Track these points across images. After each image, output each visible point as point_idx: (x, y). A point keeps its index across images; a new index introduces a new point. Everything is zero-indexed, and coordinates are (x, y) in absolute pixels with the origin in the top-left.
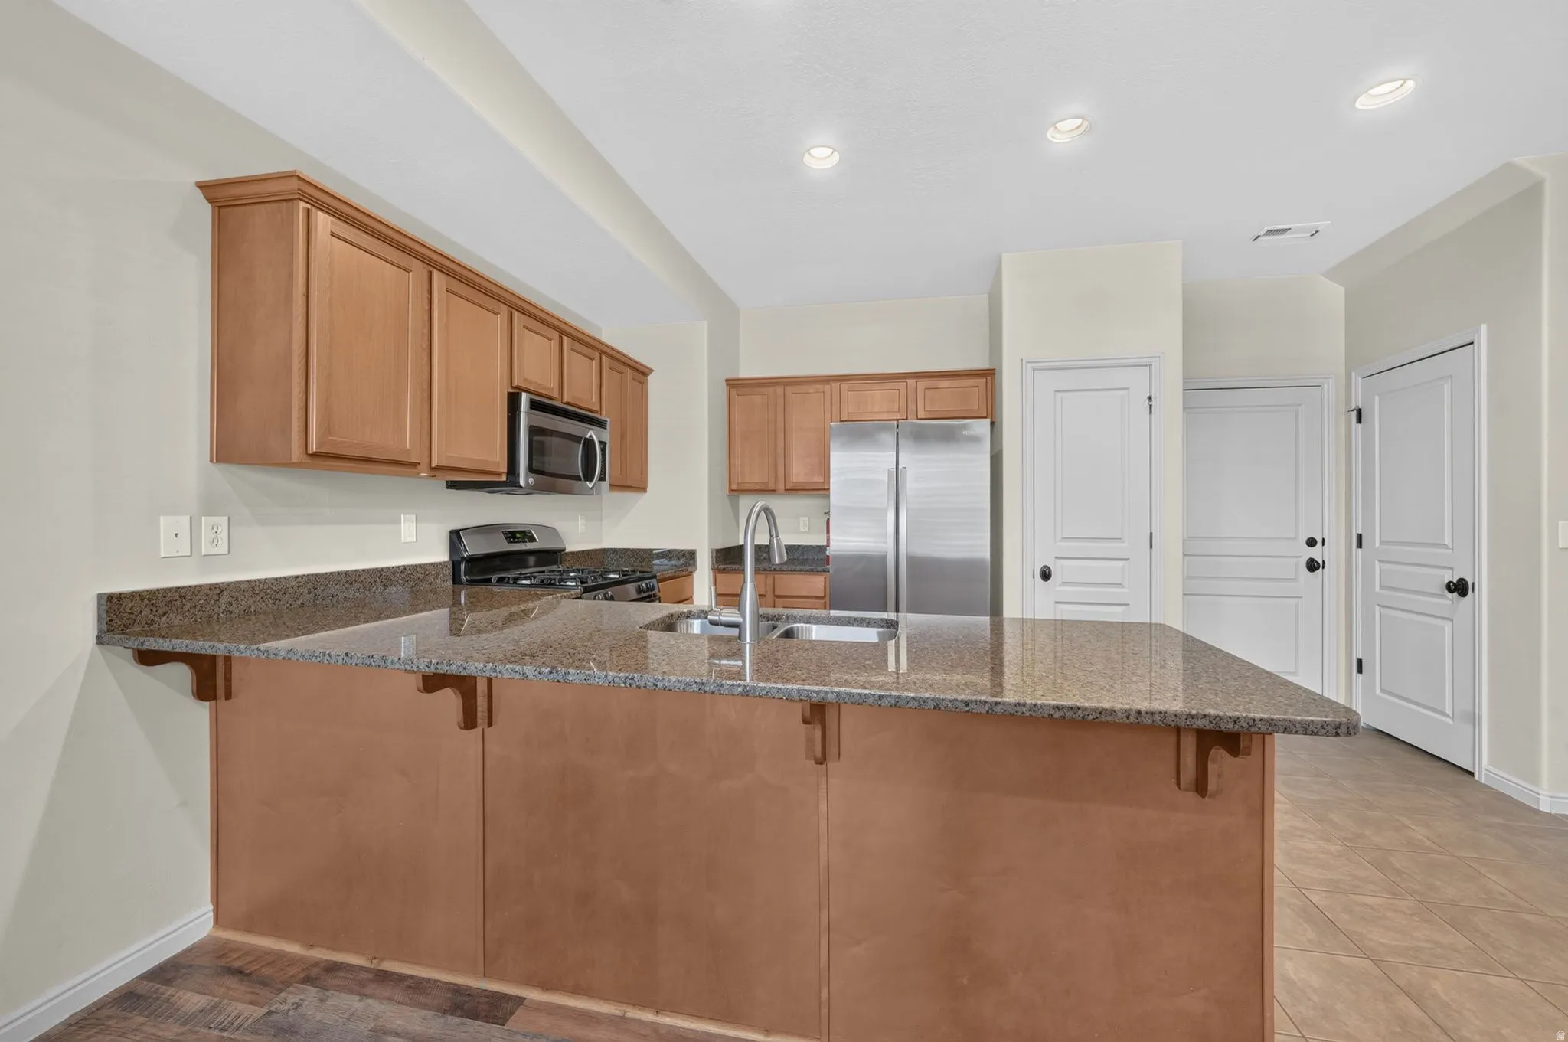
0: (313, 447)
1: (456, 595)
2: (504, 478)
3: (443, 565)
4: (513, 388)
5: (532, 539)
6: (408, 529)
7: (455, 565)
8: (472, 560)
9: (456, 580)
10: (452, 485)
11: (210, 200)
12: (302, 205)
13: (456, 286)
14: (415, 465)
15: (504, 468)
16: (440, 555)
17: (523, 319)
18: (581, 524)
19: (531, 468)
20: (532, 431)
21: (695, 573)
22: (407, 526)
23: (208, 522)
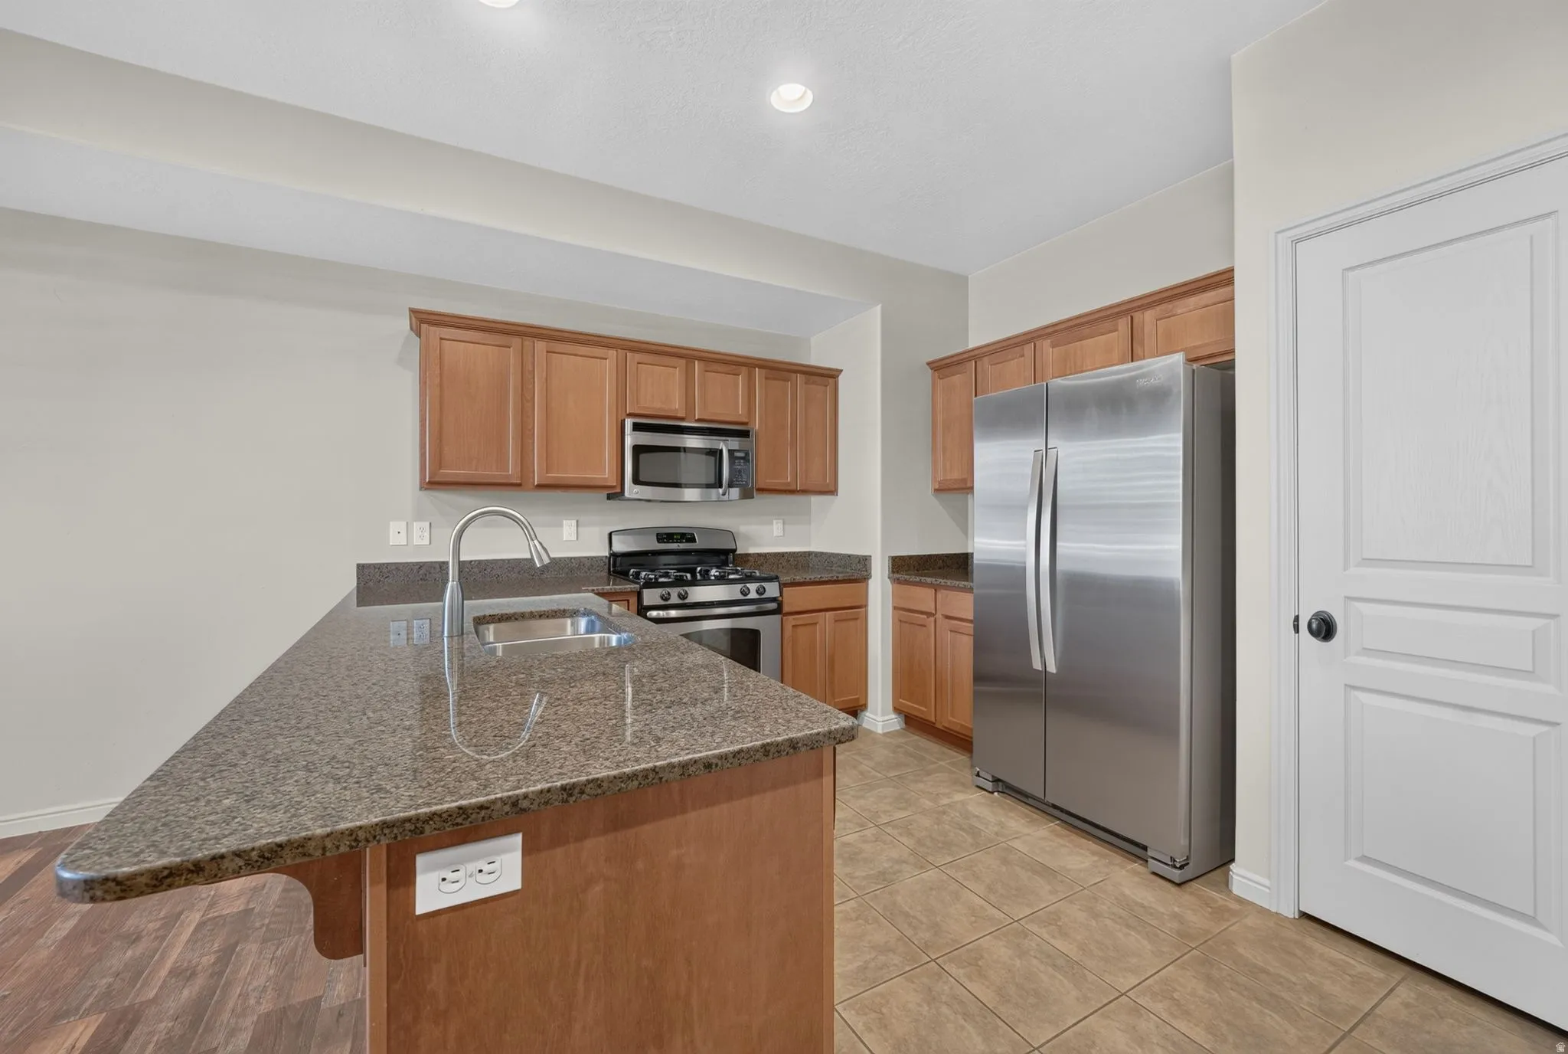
0: (427, 478)
2: (618, 491)
4: (625, 414)
5: (695, 540)
6: (569, 531)
7: (609, 558)
8: (624, 555)
12: (424, 326)
13: (558, 347)
14: (518, 485)
15: (615, 483)
17: (638, 357)
18: (777, 528)
19: (636, 480)
20: (638, 450)
21: (870, 581)
22: (568, 528)
23: (416, 525)
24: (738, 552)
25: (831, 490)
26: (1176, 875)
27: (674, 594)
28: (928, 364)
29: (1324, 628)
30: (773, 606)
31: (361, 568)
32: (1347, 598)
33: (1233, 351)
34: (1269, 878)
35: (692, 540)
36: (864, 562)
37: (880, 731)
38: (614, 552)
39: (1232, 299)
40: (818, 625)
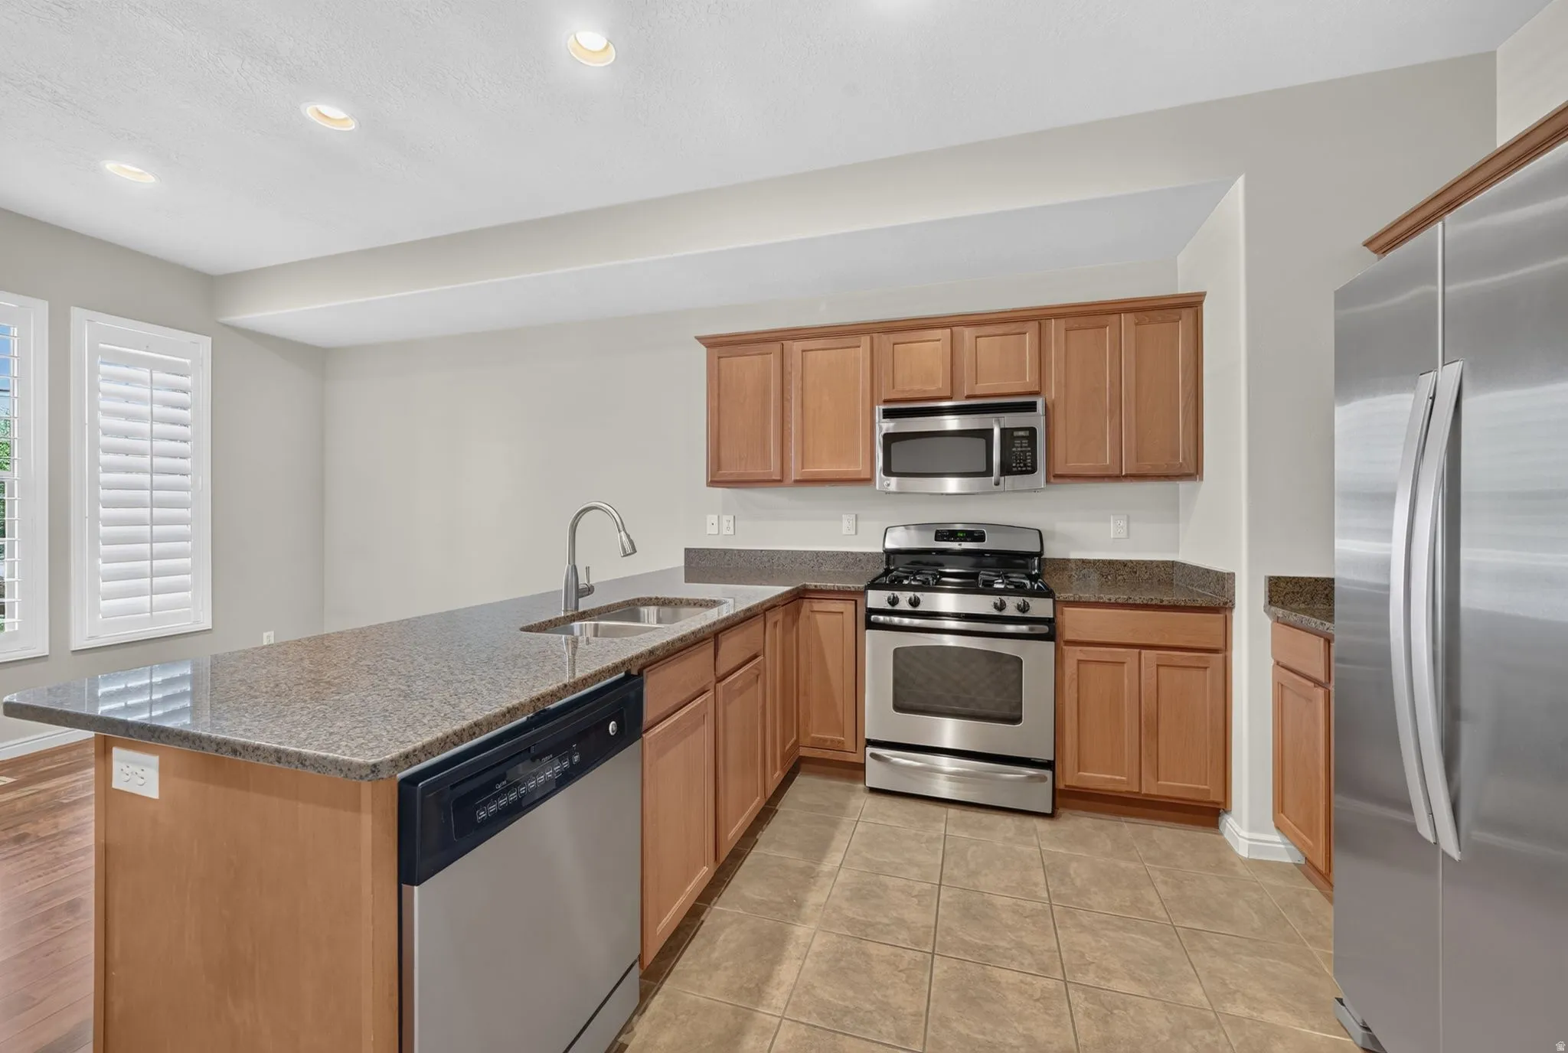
0: (710, 479)
4: (878, 401)
13: (812, 344)
14: (779, 481)
15: (867, 475)
17: (894, 338)
18: (1115, 528)
20: (890, 439)
21: (1232, 613)
22: (846, 524)
23: (725, 518)
24: (1043, 557)
25: (1194, 474)
27: (904, 599)
30: (1043, 629)
31: (688, 551)
35: (979, 537)
36: (1223, 582)
37: (1243, 852)
38: (886, 549)
40: (1125, 665)
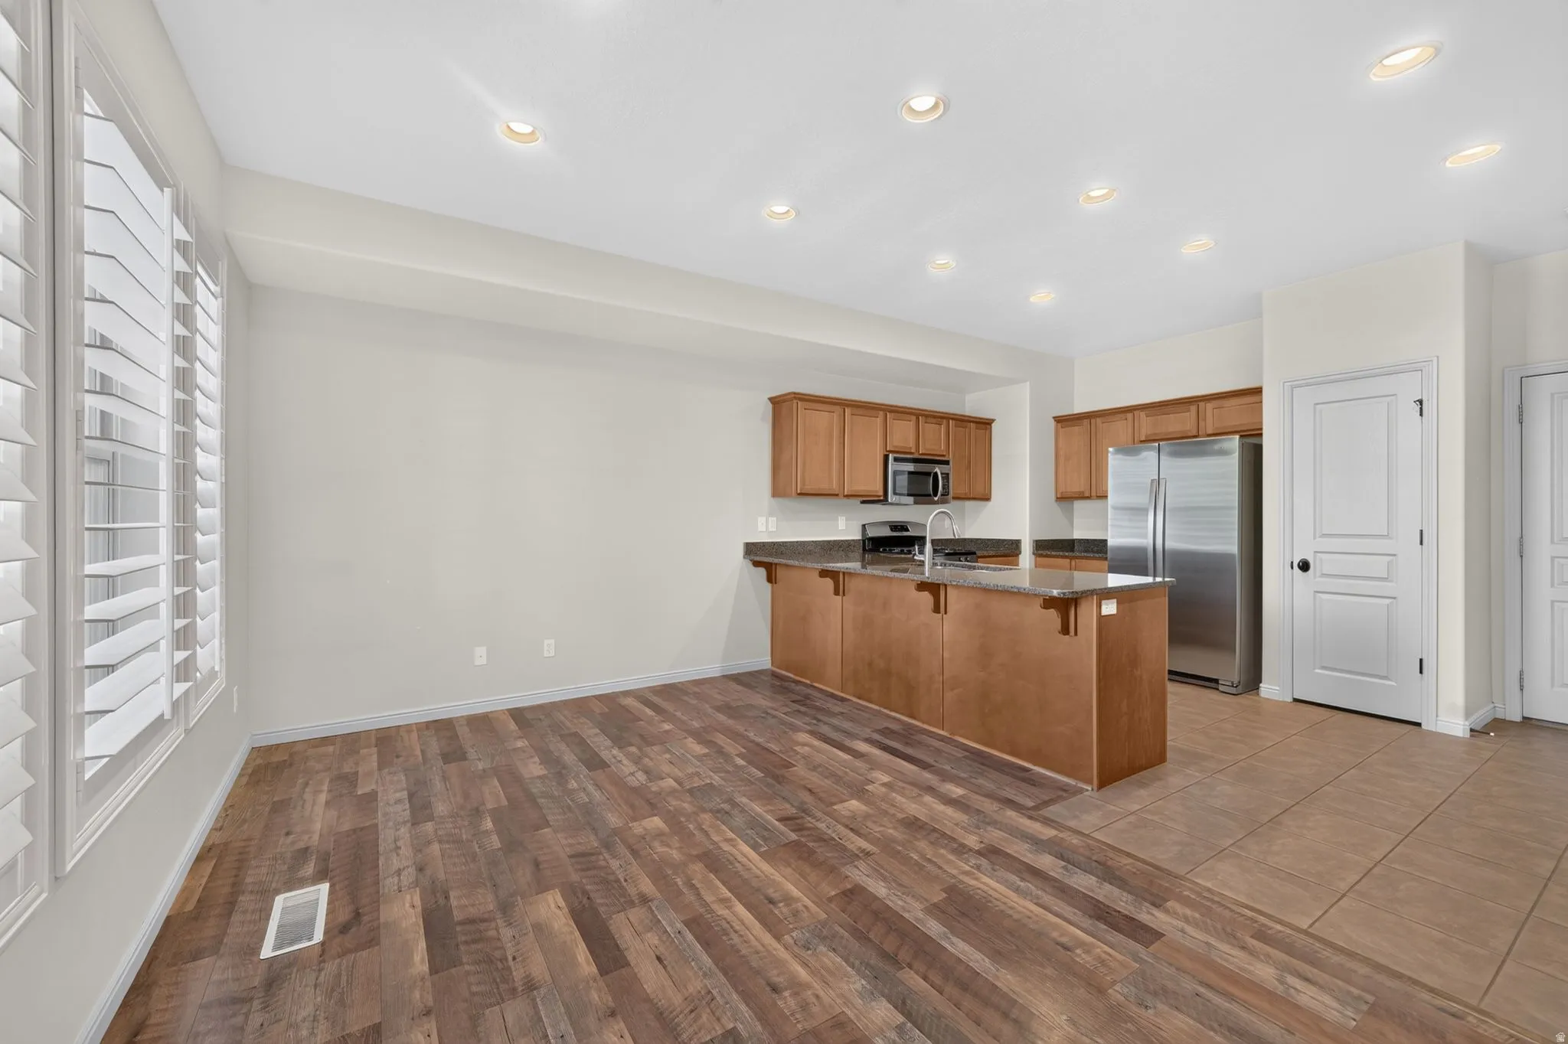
0: (799, 492)
1: (864, 557)
2: (882, 498)
3: (859, 540)
4: (887, 451)
5: (908, 530)
6: (842, 523)
7: (864, 541)
8: (872, 539)
9: (864, 549)
10: (863, 502)
11: (772, 403)
12: (795, 401)
13: (856, 411)
14: (837, 495)
15: (881, 493)
16: (858, 537)
17: (892, 415)
19: (895, 493)
20: (895, 473)
21: (1020, 556)
23: (770, 519)
25: (986, 498)
26: (1233, 690)
28: (1054, 418)
29: (1305, 566)
32: (1315, 552)
33: (1261, 429)
34: (1279, 686)
35: (905, 530)
36: (1014, 544)
38: (868, 537)
39: (1261, 402)
